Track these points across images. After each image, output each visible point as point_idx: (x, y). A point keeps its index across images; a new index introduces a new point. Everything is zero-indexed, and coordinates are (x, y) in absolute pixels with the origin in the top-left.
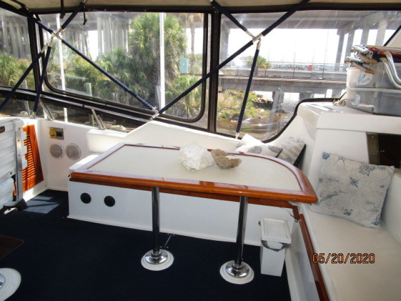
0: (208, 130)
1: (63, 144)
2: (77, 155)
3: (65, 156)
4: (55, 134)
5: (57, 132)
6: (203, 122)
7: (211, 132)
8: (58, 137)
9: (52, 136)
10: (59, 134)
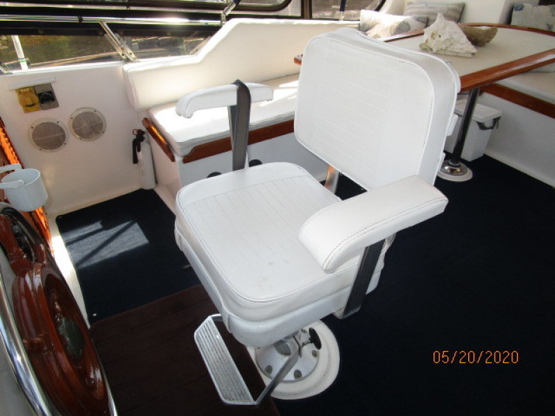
0: (302, 17)
1: (61, 115)
2: (101, 128)
3: (73, 140)
4: (36, 99)
5: (39, 95)
6: (293, 9)
7: (307, 19)
8: (45, 105)
9: (28, 107)
10: (44, 97)
